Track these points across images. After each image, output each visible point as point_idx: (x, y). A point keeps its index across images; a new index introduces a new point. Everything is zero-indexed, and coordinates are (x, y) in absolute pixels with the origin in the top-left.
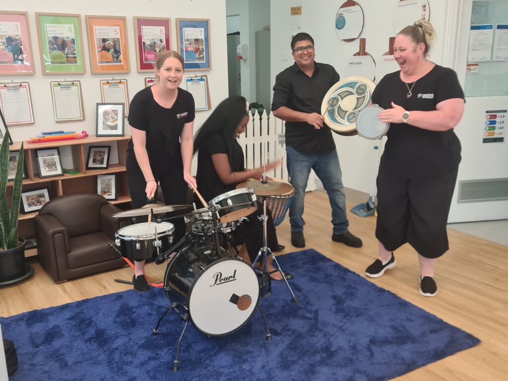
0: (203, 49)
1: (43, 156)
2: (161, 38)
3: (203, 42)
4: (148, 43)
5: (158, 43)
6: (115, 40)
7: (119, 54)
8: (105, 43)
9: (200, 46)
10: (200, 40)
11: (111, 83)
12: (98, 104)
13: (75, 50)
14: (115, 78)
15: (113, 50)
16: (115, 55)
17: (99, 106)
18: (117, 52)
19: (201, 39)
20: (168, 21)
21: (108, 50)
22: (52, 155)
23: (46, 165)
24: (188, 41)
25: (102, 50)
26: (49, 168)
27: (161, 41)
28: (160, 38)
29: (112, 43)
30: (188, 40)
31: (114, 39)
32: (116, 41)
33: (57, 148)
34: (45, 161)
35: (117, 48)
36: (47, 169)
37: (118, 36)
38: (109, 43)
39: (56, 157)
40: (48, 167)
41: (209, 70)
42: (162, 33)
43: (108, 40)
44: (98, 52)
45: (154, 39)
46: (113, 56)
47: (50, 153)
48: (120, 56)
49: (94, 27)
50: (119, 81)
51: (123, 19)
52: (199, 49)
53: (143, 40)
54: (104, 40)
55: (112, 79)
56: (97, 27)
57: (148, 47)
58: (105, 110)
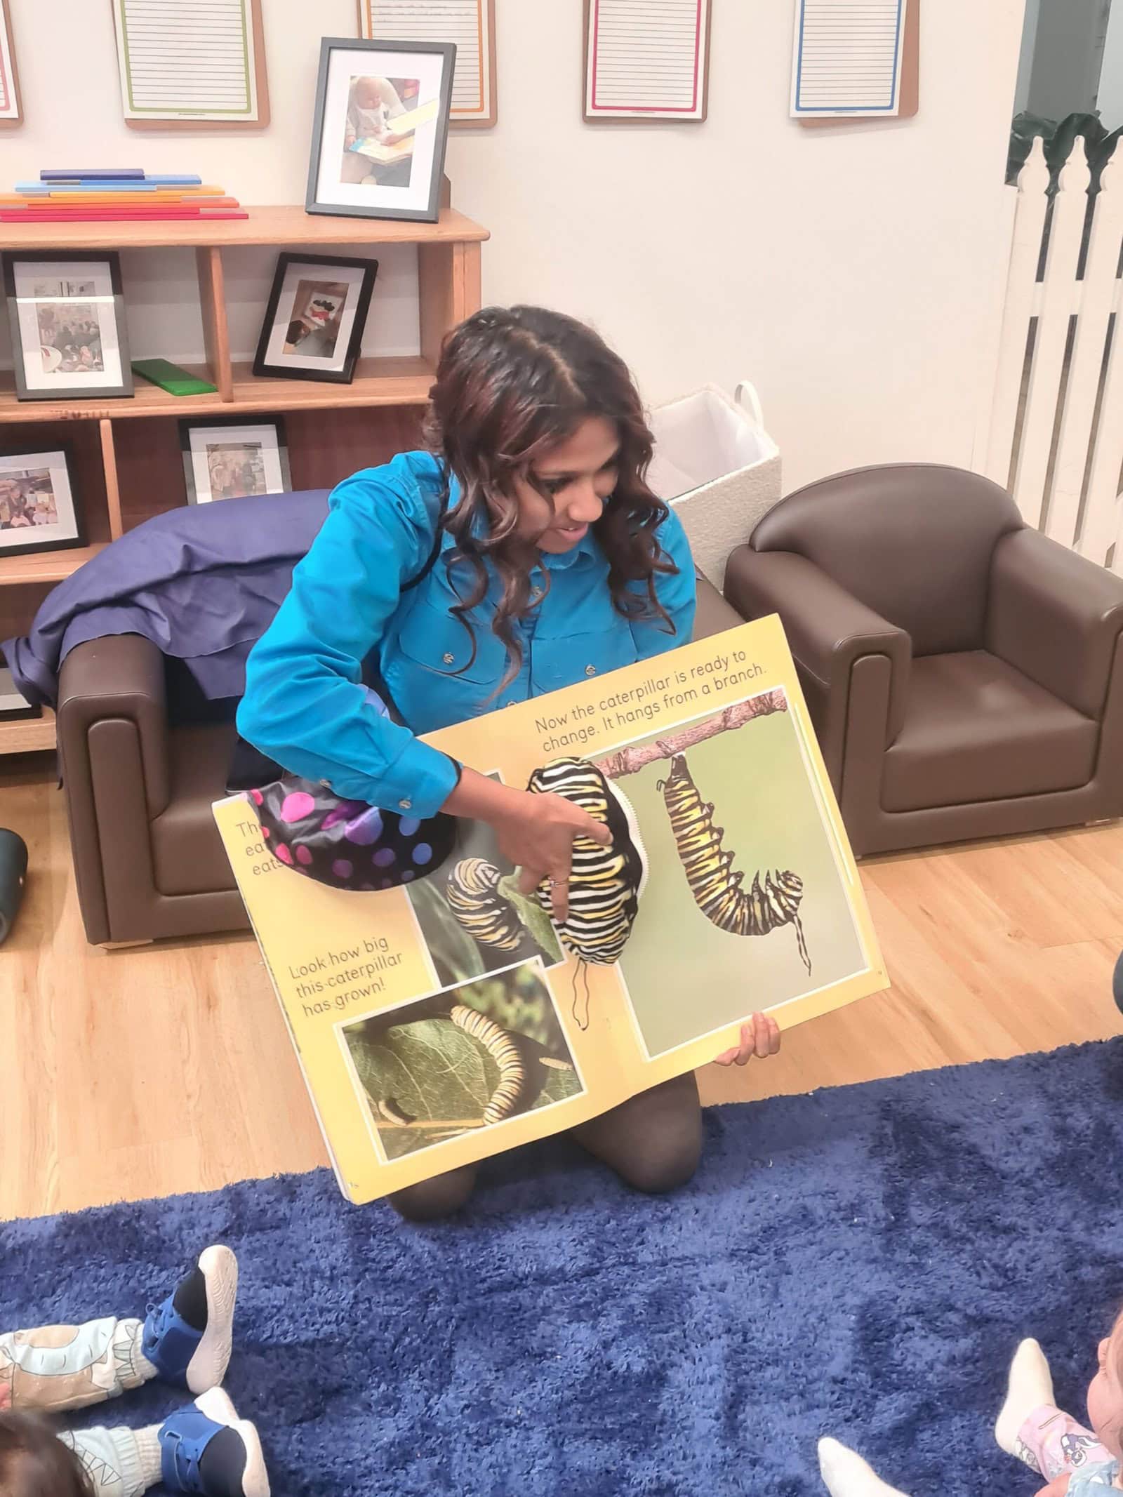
1: (38, 293)
12: (330, 46)
17: (336, 55)
22: (82, 291)
23: (53, 335)
26: (65, 355)
33: (111, 257)
34: (46, 318)
36: (56, 355)
39: (104, 303)
40: (59, 345)
47: (76, 280)
58: (358, 79)
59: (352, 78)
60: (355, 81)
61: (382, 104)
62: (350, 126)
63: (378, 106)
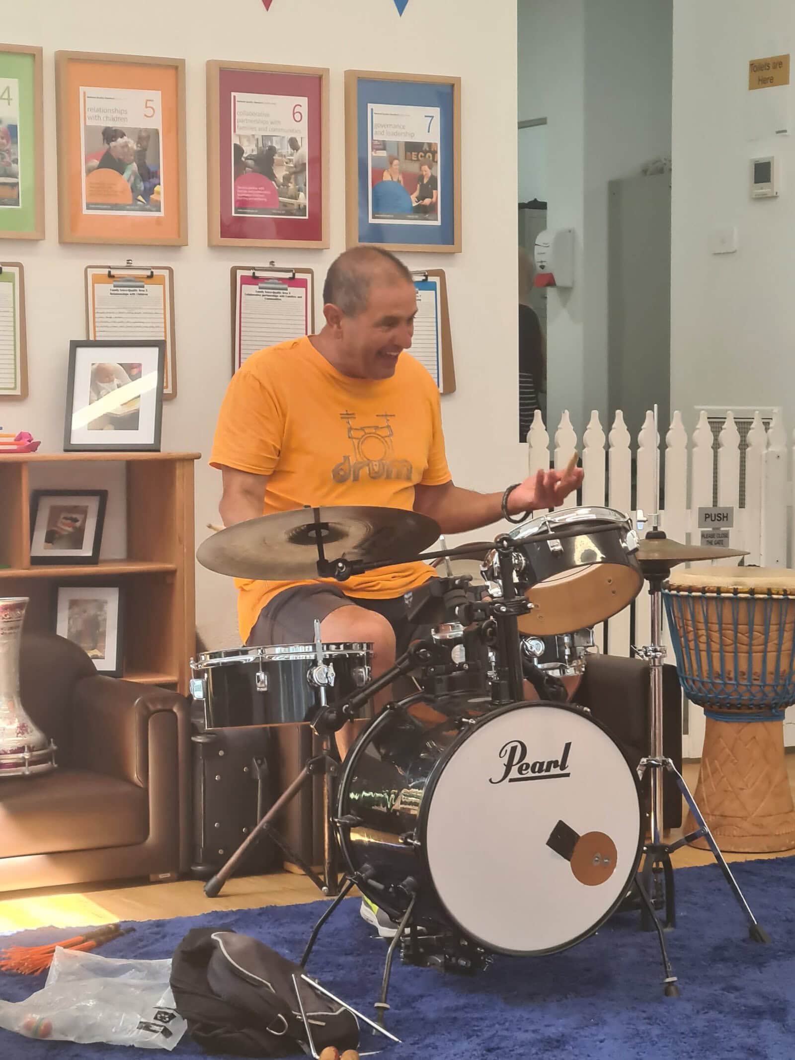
0: (433, 179)
2: (293, 136)
3: (434, 153)
4: (249, 149)
5: (284, 152)
6: (144, 134)
7: (154, 181)
8: (113, 144)
9: (426, 167)
10: (426, 147)
11: (122, 278)
12: (75, 345)
13: (16, 161)
14: (135, 264)
15: (134, 166)
16: (141, 186)
17: (80, 351)
18: (148, 175)
19: (430, 145)
20: (320, 78)
21: (120, 167)
24: (384, 149)
25: (99, 167)
27: (294, 145)
28: (289, 136)
29: (133, 145)
30: (383, 146)
31: (140, 130)
32: (148, 137)
35: (149, 162)
37: (156, 123)
38: (126, 145)
41: (452, 254)
42: (298, 117)
43: (122, 135)
44: (89, 171)
45: (269, 137)
46: (134, 189)
48: (157, 188)
49: (82, 89)
50: (148, 273)
51: (176, 68)
52: (421, 177)
53: (235, 140)
54: (110, 135)
55: (124, 264)
56: (91, 91)
57: (250, 162)
58: (97, 365)
59: (93, 364)
60: (95, 366)
61: (115, 379)
62: (93, 394)
63: (113, 381)
